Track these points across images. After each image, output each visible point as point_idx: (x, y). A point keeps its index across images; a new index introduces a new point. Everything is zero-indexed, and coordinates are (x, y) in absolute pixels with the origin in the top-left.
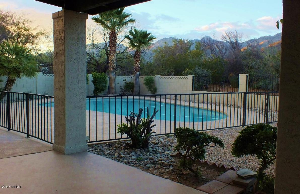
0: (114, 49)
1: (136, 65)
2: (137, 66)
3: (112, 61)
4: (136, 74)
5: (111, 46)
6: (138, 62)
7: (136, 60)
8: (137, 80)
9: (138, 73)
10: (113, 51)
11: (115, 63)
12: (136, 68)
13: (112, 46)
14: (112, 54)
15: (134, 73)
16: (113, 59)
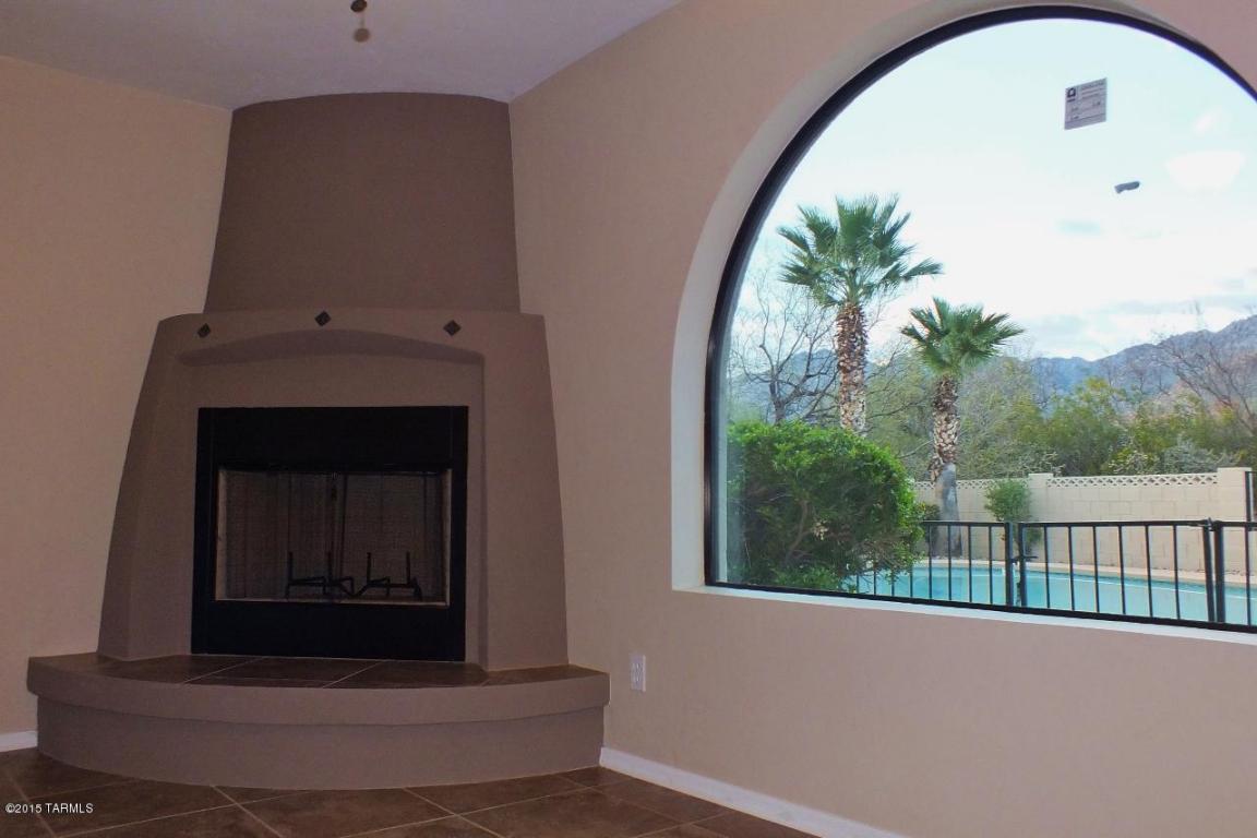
0: (859, 377)
1: (945, 435)
2: (948, 441)
3: (854, 423)
4: (943, 472)
5: (849, 368)
6: (950, 426)
7: (943, 418)
8: (951, 497)
9: (952, 468)
10: (856, 385)
11: (863, 432)
12: (945, 449)
13: (853, 368)
14: (853, 398)
15: (936, 468)
16: (856, 415)
